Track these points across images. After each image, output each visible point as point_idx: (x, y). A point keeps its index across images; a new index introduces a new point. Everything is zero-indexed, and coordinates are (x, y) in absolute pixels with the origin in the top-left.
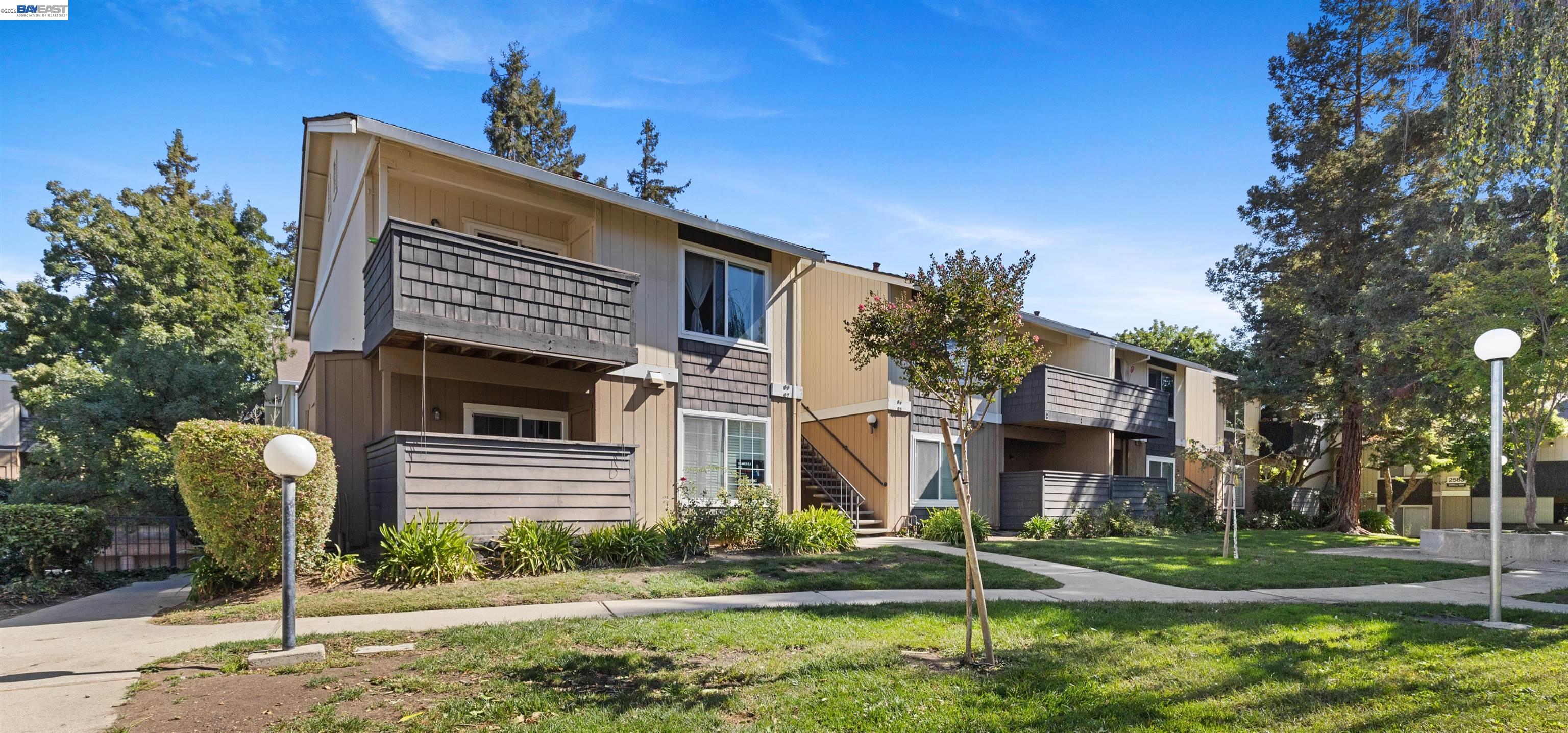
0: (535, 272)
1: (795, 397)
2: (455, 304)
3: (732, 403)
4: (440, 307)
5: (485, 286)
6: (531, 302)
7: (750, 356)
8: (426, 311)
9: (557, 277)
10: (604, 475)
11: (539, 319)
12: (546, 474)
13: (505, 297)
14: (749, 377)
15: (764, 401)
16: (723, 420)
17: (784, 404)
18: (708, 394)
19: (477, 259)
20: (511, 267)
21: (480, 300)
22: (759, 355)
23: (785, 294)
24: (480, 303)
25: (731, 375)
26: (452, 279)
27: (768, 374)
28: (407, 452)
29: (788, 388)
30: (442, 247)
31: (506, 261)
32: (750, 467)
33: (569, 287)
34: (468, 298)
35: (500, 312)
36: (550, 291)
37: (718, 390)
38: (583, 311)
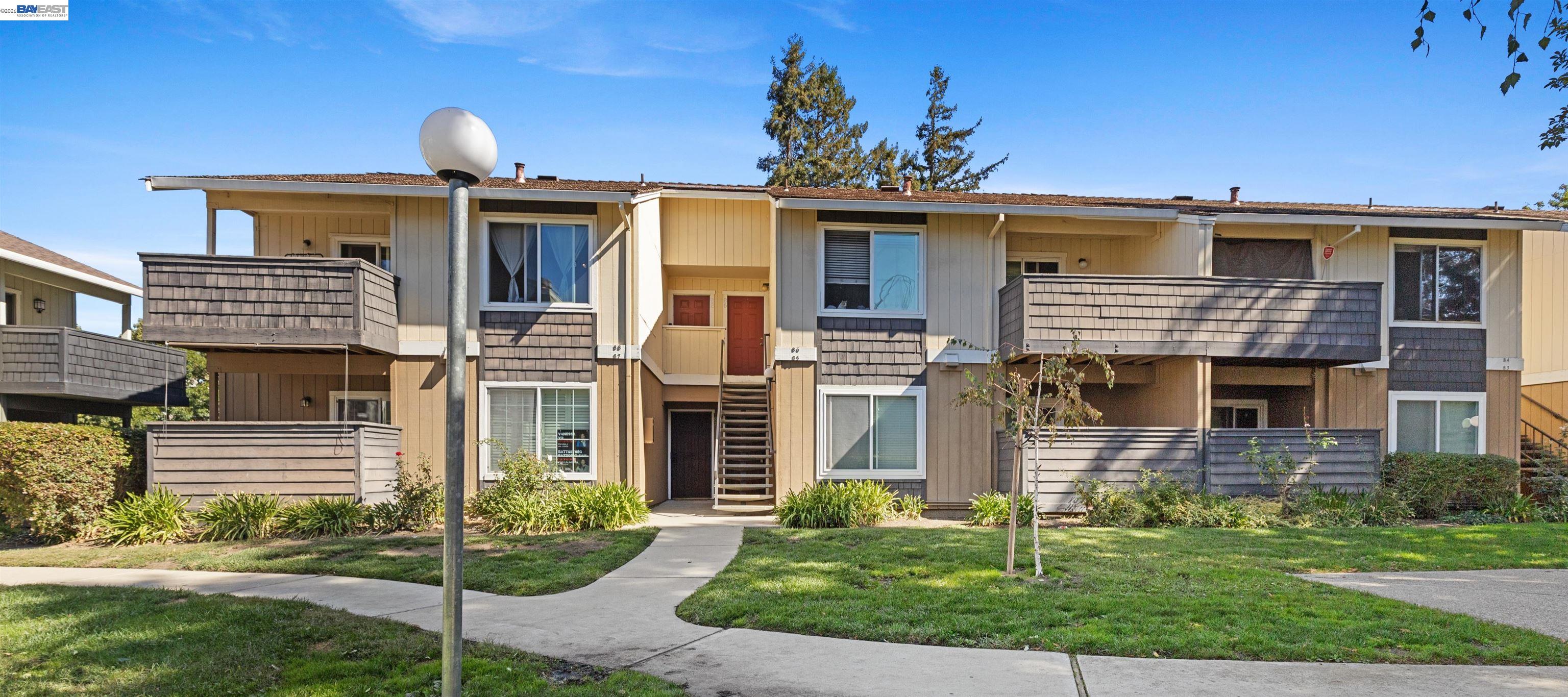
0: (259, 275)
1: (629, 357)
2: (191, 314)
3: (546, 371)
4: (179, 318)
5: (215, 295)
6: (257, 302)
7: (569, 319)
8: (168, 323)
9: (280, 276)
10: (329, 452)
11: (264, 315)
12: (272, 452)
13: (233, 301)
14: (567, 341)
15: (588, 365)
16: (535, 390)
17: (616, 367)
18: (517, 364)
19: (209, 273)
20: (237, 274)
21: (212, 308)
22: (582, 316)
23: (617, 245)
24: (212, 310)
25: (544, 341)
26: (188, 293)
27: (593, 335)
28: (155, 438)
29: (619, 349)
30: (179, 269)
31: (233, 270)
32: (571, 437)
33: (291, 283)
34: (202, 307)
35: (229, 315)
36: (273, 289)
37: (527, 359)
38: (305, 303)
